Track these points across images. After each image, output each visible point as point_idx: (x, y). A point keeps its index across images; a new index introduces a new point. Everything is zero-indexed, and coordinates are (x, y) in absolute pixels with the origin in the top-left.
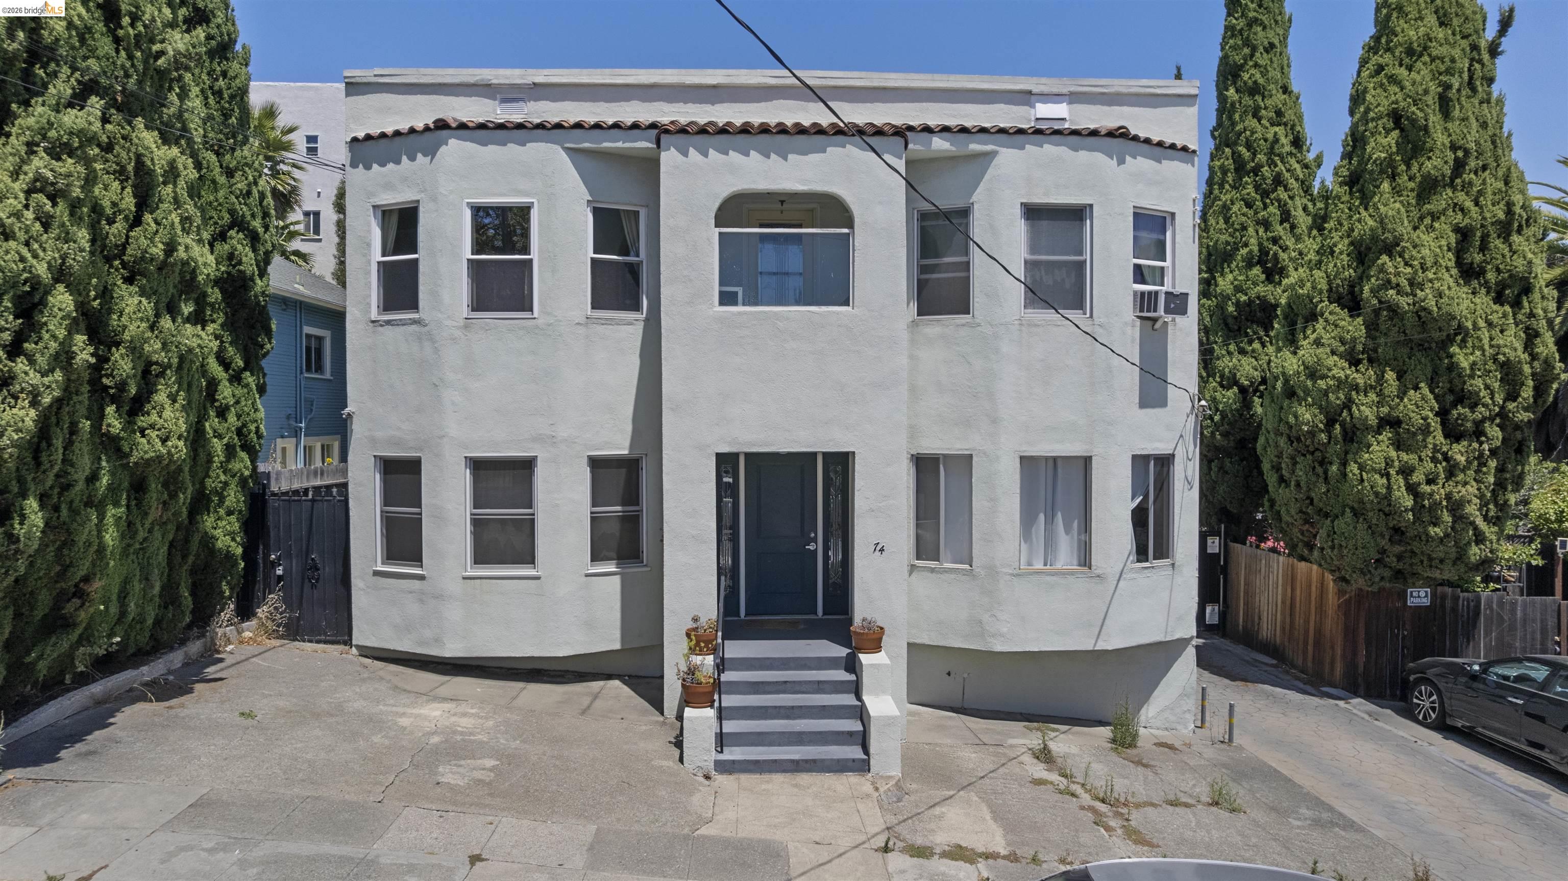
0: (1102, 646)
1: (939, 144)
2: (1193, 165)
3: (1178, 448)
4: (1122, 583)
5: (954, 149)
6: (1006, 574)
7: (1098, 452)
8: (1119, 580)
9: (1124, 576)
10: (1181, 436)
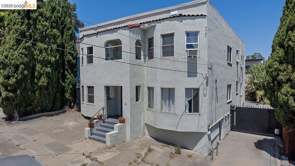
0: (177, 130)
1: (146, 25)
2: (206, 19)
3: (201, 87)
4: (182, 117)
5: (148, 26)
6: (158, 112)
7: (176, 87)
8: (181, 116)
9: (183, 115)
10: (202, 84)
